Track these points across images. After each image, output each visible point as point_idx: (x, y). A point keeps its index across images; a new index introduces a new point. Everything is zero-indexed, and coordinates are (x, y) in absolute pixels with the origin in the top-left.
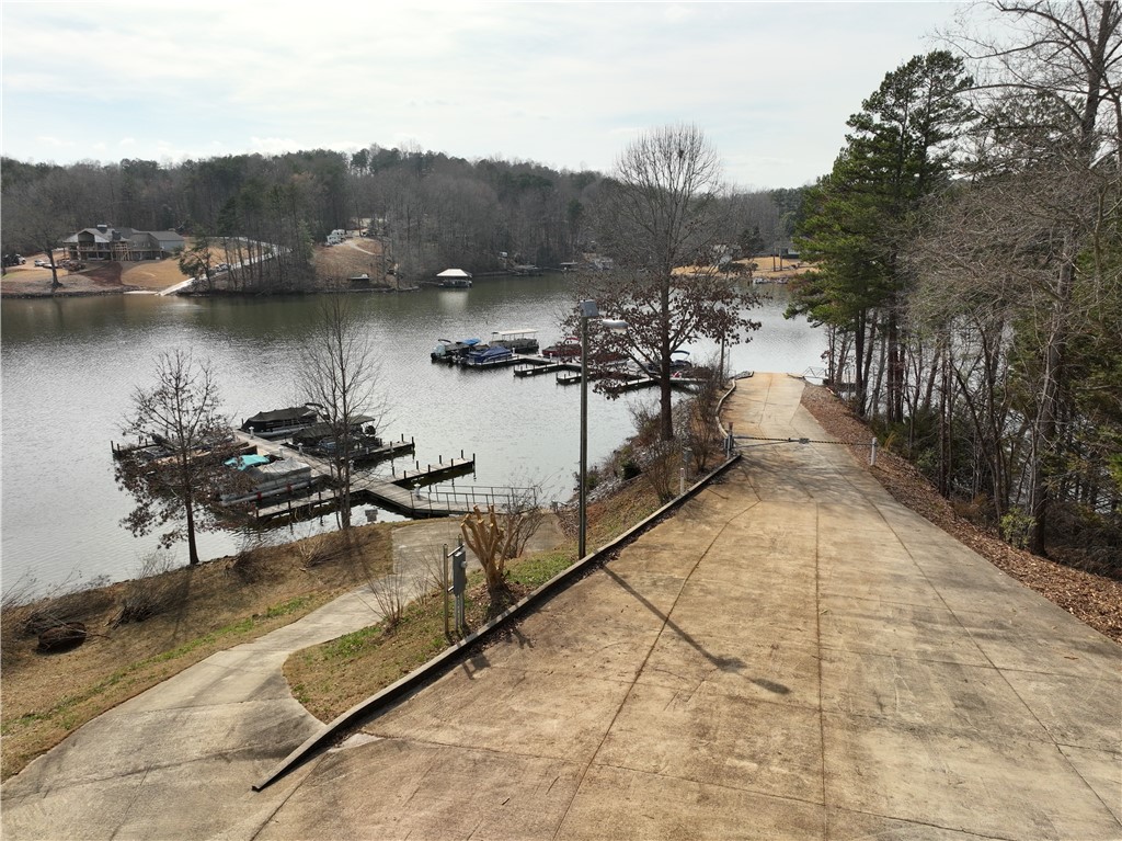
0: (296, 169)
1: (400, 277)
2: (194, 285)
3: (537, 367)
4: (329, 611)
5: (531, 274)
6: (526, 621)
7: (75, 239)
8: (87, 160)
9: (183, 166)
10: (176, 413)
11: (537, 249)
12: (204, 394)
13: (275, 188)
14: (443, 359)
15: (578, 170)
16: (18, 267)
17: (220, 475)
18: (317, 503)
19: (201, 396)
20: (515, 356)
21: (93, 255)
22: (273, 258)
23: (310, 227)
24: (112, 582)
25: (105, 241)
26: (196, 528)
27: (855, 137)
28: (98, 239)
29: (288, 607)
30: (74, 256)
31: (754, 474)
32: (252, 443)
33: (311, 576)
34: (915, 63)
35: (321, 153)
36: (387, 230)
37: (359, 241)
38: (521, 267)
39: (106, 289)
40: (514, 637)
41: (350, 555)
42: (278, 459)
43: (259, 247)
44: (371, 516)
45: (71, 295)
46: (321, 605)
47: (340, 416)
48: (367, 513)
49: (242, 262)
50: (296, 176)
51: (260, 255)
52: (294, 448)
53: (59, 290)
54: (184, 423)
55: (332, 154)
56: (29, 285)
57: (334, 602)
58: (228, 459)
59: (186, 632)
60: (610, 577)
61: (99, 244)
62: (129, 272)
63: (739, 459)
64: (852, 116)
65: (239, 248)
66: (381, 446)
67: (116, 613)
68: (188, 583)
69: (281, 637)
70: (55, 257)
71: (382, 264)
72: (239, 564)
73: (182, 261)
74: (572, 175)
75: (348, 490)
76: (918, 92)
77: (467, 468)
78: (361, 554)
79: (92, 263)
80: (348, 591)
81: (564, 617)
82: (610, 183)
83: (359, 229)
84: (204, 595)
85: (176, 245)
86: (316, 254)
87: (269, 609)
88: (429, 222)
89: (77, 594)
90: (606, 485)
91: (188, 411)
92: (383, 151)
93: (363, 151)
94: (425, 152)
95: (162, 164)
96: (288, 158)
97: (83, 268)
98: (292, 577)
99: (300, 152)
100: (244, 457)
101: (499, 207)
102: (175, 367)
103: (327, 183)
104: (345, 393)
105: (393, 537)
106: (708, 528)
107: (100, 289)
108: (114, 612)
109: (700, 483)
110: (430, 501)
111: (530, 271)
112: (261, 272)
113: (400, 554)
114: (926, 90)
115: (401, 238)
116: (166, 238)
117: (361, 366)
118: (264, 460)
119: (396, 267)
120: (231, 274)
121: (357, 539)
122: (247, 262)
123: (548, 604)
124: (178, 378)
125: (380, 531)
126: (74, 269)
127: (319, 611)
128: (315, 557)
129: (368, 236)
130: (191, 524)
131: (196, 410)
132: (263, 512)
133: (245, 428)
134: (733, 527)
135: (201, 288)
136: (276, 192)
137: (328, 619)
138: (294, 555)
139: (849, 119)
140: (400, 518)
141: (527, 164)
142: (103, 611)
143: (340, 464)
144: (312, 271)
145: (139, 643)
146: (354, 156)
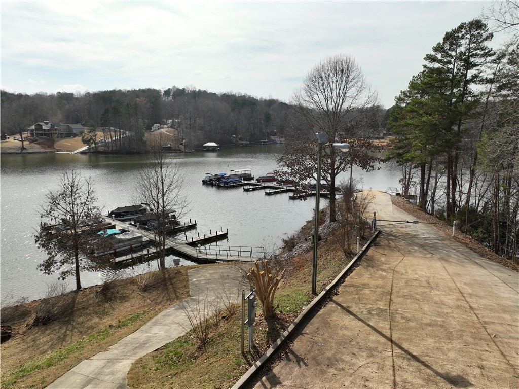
0: (138, 96)
1: (186, 146)
2: (89, 149)
3: (254, 187)
4: (155, 324)
5: (247, 145)
6: (295, 342)
7: (33, 127)
8: (41, 92)
9: (86, 95)
10: (71, 206)
11: (250, 134)
12: (87, 195)
13: (127, 104)
14: (209, 183)
15: (268, 98)
16: (6, 140)
17: (94, 240)
18: (147, 255)
19: (85, 197)
20: (243, 182)
21: (41, 135)
22: (126, 136)
23: (144, 123)
24: (30, 301)
25: (47, 128)
26: (80, 269)
27: (428, 66)
28: (44, 127)
29: (130, 319)
30: (32, 135)
31: (392, 240)
32: (113, 223)
33: (144, 297)
34: (461, 27)
35: (149, 90)
36: (180, 124)
37: (167, 129)
38: (242, 142)
39: (47, 151)
40: (291, 356)
41: (165, 285)
42: (126, 231)
43: (120, 132)
44: (177, 262)
45: (30, 153)
46: (151, 318)
47: (161, 208)
48: (175, 261)
49: (111, 138)
50: (138, 99)
51: (120, 135)
52: (135, 225)
53: (24, 151)
54: (75, 211)
55: (154, 91)
56: (11, 148)
57: (159, 317)
58: (99, 231)
59: (72, 331)
60: (339, 308)
61: (44, 130)
62: (58, 143)
63: (380, 232)
64: (427, 55)
65: (110, 132)
66: (179, 225)
67: (31, 320)
68: (74, 301)
69: (126, 345)
70: (23, 136)
71: (178, 140)
72: (103, 290)
73: (83, 137)
74: (265, 101)
75: (164, 248)
76: (463, 42)
77: (224, 236)
78: (172, 284)
79: (41, 138)
80: (166, 308)
81: (320, 339)
82: (283, 105)
83: (167, 124)
84: (83, 308)
85: (80, 130)
86: (146, 135)
87: (119, 322)
88: (200, 121)
89: (10, 308)
90: (301, 246)
91: (77, 205)
92: (178, 90)
93: (169, 89)
94: (197, 90)
95: (76, 95)
96: (134, 92)
97: (36, 141)
98: (133, 298)
99: (140, 89)
100: (108, 230)
101: (232, 114)
102: (71, 180)
103: (152, 103)
104: (163, 196)
105: (189, 274)
106: (384, 274)
107: (44, 150)
108: (30, 319)
109: (366, 246)
110: (207, 254)
111: (246, 144)
112: (120, 143)
113: (193, 283)
114: (468, 41)
115: (186, 128)
116: (76, 127)
117: (172, 181)
118: (119, 232)
119: (184, 141)
120: (106, 144)
121: (169, 275)
122: (114, 139)
123: (306, 329)
124: (73, 186)
125: (181, 271)
126: (31, 141)
127: (149, 323)
128: (146, 286)
129: (171, 127)
130: (77, 266)
131: (82, 204)
132: (117, 260)
133: (110, 215)
134: (398, 272)
135: (92, 150)
136: (128, 105)
137: (156, 330)
138: (134, 285)
139: (425, 56)
140: (193, 264)
141: (244, 96)
142: (24, 318)
143: (160, 234)
144: (144, 143)
145: (44, 338)
146: (164, 91)
